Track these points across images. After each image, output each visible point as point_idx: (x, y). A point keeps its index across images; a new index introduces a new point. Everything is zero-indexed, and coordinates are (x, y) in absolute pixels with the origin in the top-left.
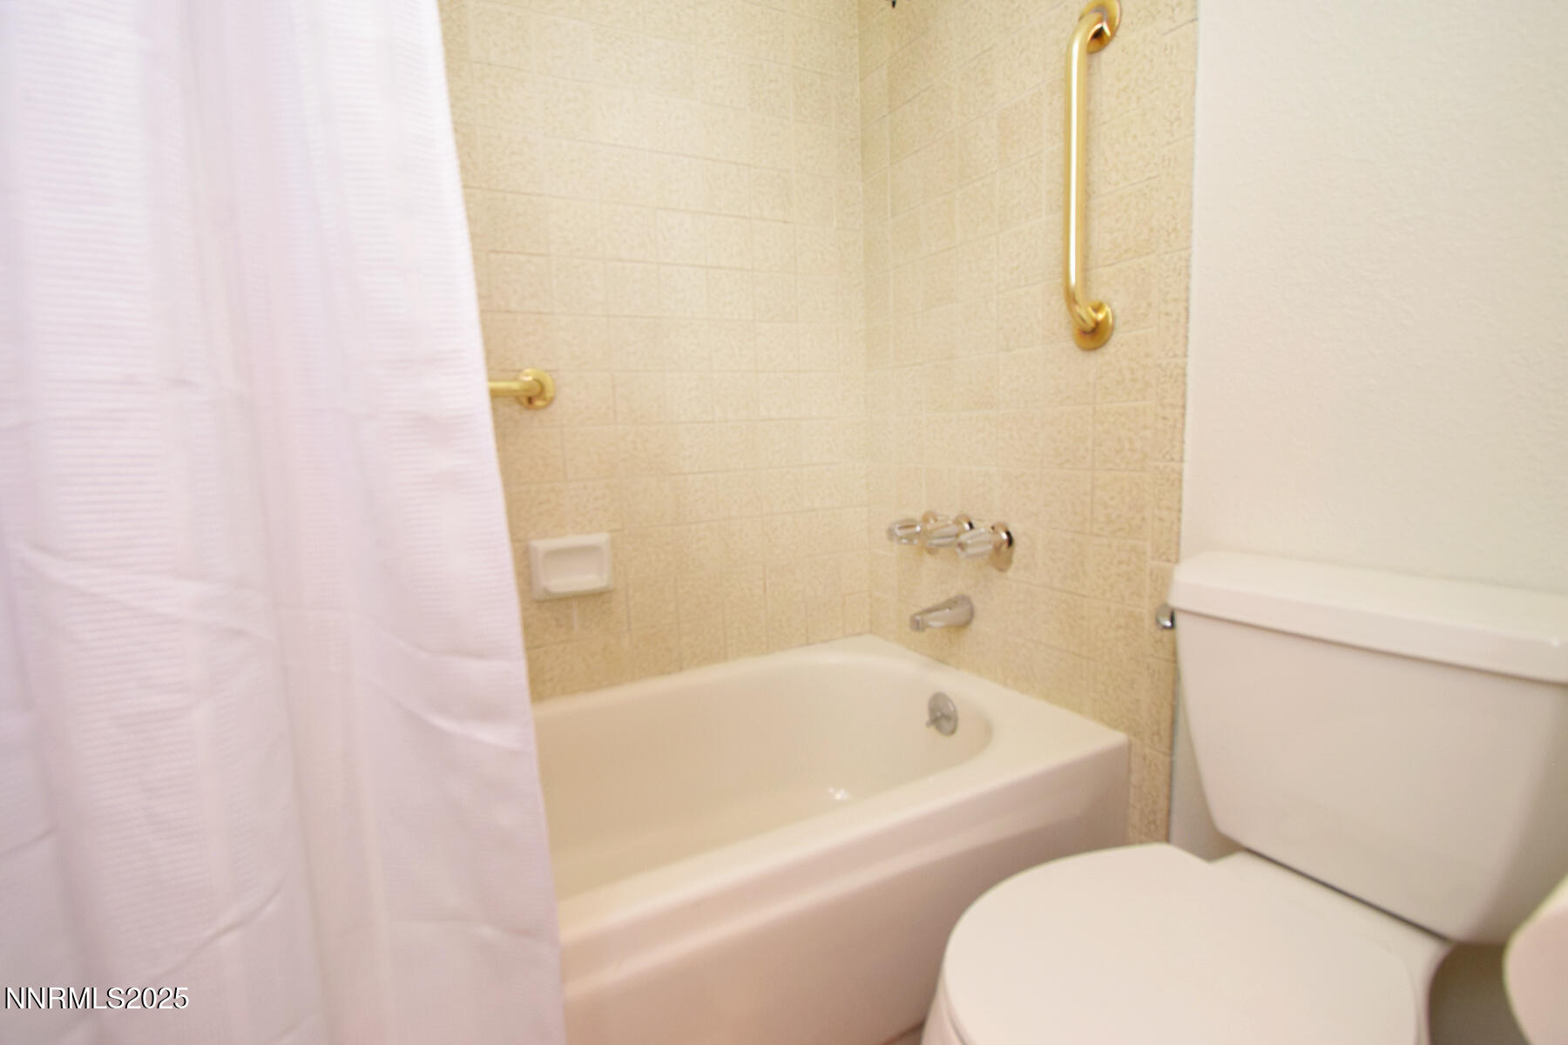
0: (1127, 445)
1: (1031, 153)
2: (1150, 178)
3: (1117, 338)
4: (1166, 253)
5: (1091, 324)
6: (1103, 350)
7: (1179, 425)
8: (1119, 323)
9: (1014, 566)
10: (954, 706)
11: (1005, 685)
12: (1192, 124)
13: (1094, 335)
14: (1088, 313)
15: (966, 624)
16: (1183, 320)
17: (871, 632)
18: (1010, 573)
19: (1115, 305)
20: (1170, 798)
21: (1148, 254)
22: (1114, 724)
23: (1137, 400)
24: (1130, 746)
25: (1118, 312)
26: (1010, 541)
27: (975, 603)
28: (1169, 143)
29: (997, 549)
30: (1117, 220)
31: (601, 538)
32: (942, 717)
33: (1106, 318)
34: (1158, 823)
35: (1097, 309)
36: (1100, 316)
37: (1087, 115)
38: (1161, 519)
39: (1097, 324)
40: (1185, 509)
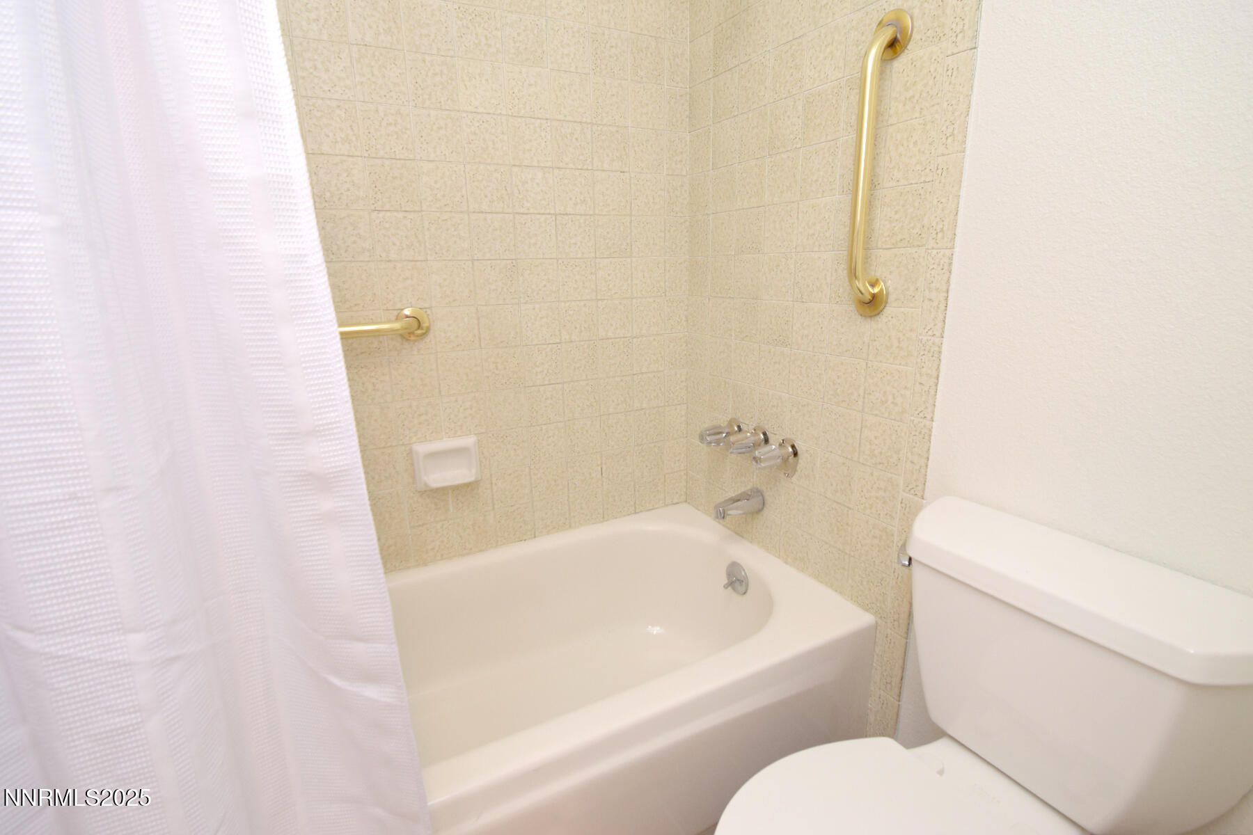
0: (890, 399)
1: (829, 138)
2: (925, 182)
3: (888, 311)
4: (933, 248)
5: (869, 297)
6: (877, 318)
7: (932, 392)
8: (891, 298)
9: (797, 474)
10: (745, 573)
11: (786, 563)
12: (964, 142)
13: (872, 305)
14: (865, 286)
15: (760, 511)
16: (942, 307)
17: (686, 501)
18: (794, 479)
19: (890, 284)
20: (903, 669)
21: (919, 246)
22: (866, 608)
23: (900, 364)
24: (876, 626)
25: (891, 289)
26: (795, 454)
27: (767, 497)
28: (943, 155)
29: (785, 460)
30: (896, 213)
31: (469, 441)
32: (737, 580)
33: (882, 290)
34: (893, 684)
35: (873, 285)
36: (876, 290)
37: (878, 115)
38: (912, 462)
39: (874, 296)
40: (931, 457)
